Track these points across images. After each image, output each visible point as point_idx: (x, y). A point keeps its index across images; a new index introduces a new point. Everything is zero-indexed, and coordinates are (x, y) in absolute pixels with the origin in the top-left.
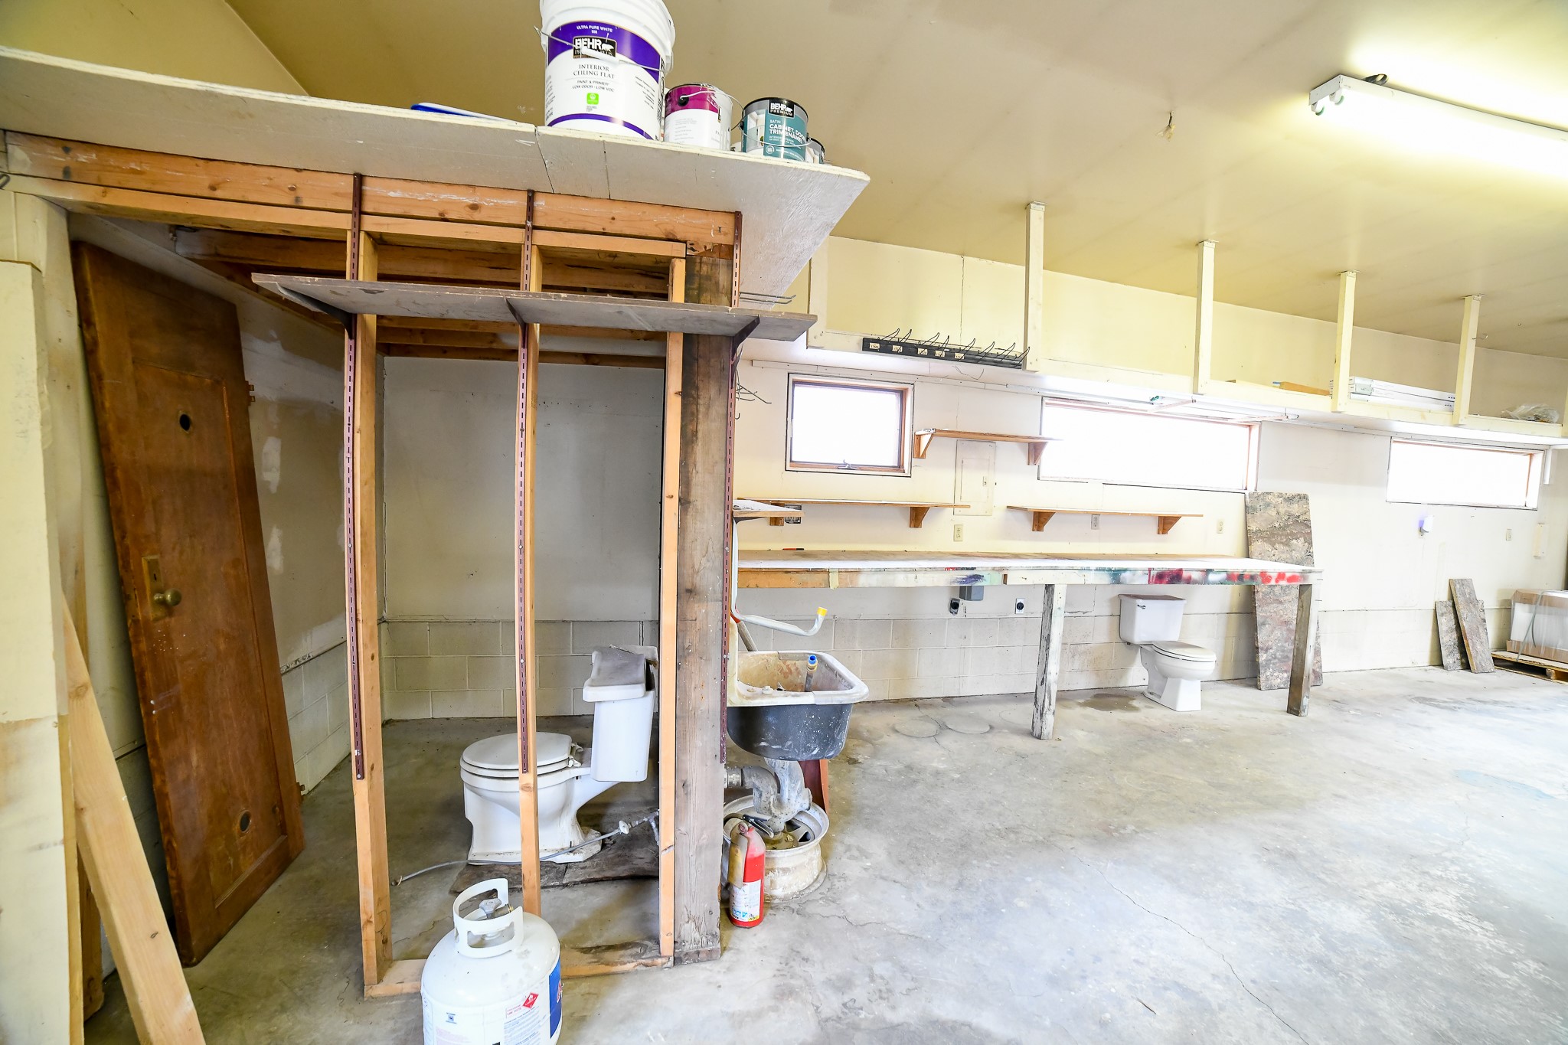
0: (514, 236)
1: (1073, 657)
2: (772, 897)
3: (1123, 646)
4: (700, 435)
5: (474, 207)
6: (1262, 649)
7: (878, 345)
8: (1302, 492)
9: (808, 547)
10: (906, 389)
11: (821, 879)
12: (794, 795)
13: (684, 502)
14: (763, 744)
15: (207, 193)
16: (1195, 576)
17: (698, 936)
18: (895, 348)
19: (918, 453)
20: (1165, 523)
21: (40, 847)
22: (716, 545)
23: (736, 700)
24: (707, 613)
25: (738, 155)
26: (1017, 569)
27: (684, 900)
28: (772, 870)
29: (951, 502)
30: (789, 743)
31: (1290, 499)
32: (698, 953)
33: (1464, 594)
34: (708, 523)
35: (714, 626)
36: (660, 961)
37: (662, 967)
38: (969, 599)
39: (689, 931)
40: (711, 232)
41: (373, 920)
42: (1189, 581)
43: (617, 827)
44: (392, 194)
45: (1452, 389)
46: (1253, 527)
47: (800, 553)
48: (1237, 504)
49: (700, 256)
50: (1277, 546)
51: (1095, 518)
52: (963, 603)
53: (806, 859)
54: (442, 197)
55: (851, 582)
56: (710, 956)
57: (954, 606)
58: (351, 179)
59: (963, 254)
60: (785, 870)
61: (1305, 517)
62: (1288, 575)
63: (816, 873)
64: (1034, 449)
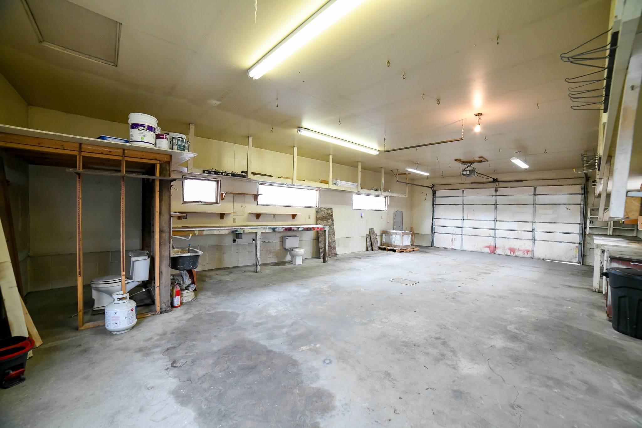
0: (120, 158)
1: (270, 253)
2: (183, 303)
3: (284, 250)
4: (163, 199)
5: (110, 152)
6: (321, 248)
7: (207, 172)
8: (331, 207)
9: (189, 226)
10: (218, 181)
11: (195, 299)
12: (187, 280)
13: (160, 213)
14: (179, 266)
15: (37, 145)
16: (295, 229)
17: (165, 307)
18: (212, 173)
19: (222, 198)
20: (294, 216)
21: (11, 287)
22: (167, 222)
23: (172, 255)
24: (166, 236)
25: (171, 150)
26: (247, 229)
27: (162, 298)
28: (182, 296)
29: (232, 212)
30: (185, 265)
31: (328, 209)
32: (166, 311)
33: (372, 232)
34: (165, 217)
35: (167, 238)
36: (156, 313)
37: (157, 314)
38: (238, 238)
39: (163, 306)
40: (166, 159)
41: (82, 310)
42: (294, 230)
43: (142, 290)
44: (89, 148)
45: (357, 182)
46: (318, 217)
47: (187, 227)
48: (314, 210)
49: (163, 163)
50: (324, 221)
51: (274, 215)
52: (237, 240)
53: (190, 294)
54: (102, 149)
55: (201, 233)
56: (169, 311)
57: (234, 241)
58: (78, 144)
59: (235, 143)
60: (185, 296)
61: (332, 214)
62: (320, 228)
63: (193, 298)
64: (256, 197)
